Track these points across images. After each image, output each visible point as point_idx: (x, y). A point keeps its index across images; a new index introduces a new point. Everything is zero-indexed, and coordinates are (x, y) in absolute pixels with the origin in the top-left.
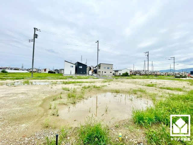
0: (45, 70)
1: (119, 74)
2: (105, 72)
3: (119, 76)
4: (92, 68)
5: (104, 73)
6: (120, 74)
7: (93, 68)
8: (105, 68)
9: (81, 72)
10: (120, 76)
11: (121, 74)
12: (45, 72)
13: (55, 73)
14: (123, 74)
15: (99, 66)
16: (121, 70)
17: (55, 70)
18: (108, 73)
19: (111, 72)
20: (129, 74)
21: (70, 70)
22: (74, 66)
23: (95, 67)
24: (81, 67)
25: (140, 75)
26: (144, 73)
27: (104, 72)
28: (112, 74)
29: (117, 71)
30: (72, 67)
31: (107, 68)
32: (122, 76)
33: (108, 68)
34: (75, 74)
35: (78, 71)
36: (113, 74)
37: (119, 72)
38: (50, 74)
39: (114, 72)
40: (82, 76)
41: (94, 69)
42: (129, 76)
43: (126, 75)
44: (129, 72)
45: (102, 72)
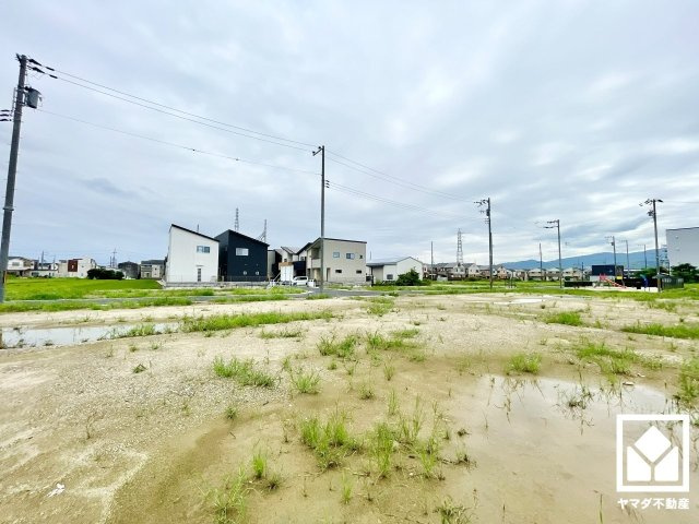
0: (73, 265)
1: (385, 279)
2: (339, 271)
3: (386, 284)
4: (285, 256)
6: (390, 277)
7: (291, 255)
8: (337, 255)
9: (245, 273)
10: (389, 283)
11: (395, 278)
12: (72, 274)
13: (119, 276)
14: (401, 277)
15: (316, 248)
16: (395, 264)
17: (121, 266)
18: (349, 273)
19: (360, 272)
20: (421, 278)
21: (196, 264)
22: (215, 247)
23: (298, 254)
24: (245, 252)
25: (450, 279)
26: (459, 272)
27: (333, 272)
28: (363, 276)
29: (379, 267)
30: (207, 250)
31: (343, 256)
32: (398, 284)
33: (349, 256)
34: (220, 279)
35: (229, 267)
36: (368, 279)
37: (387, 270)
38: (95, 281)
40: (248, 287)
41: (295, 258)
42: (420, 284)
43: (410, 280)
44: (419, 270)
45: (328, 269)
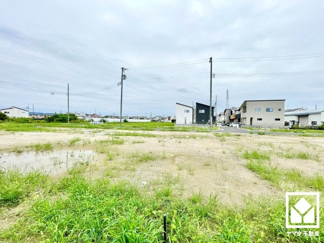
0: (169, 119)
1: (310, 124)
2: (261, 119)
4: (233, 112)
5: (255, 122)
6: (314, 123)
8: (258, 110)
9: (203, 120)
10: (313, 128)
11: (320, 124)
15: (244, 107)
16: (319, 114)
18: (269, 120)
19: (279, 120)
22: (191, 110)
23: (238, 110)
24: (203, 111)
27: (255, 120)
28: (282, 123)
29: (306, 116)
30: (188, 111)
31: (263, 110)
33: (268, 110)
36: (286, 124)
37: (312, 118)
39: (296, 119)
40: (202, 127)
41: (237, 113)
45: (251, 119)
